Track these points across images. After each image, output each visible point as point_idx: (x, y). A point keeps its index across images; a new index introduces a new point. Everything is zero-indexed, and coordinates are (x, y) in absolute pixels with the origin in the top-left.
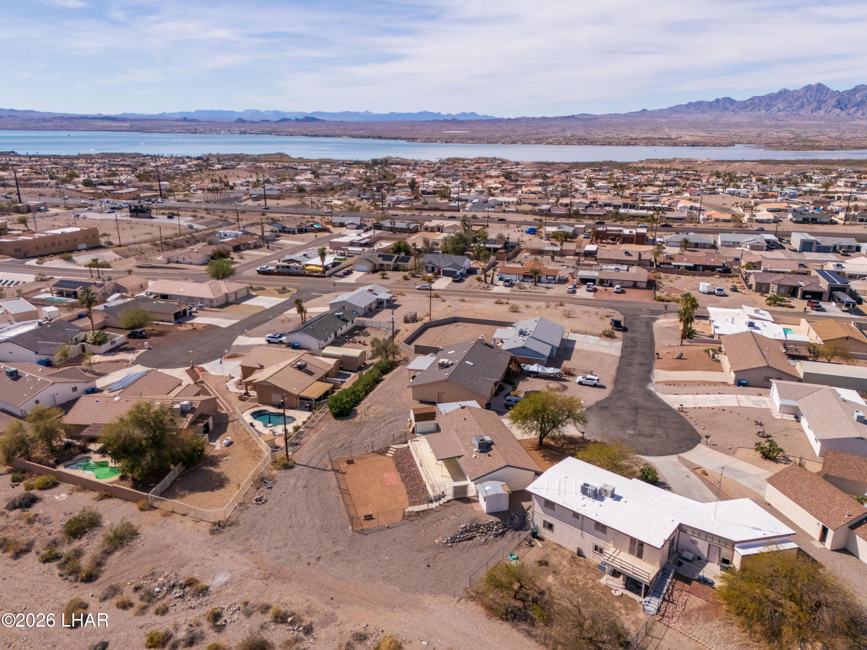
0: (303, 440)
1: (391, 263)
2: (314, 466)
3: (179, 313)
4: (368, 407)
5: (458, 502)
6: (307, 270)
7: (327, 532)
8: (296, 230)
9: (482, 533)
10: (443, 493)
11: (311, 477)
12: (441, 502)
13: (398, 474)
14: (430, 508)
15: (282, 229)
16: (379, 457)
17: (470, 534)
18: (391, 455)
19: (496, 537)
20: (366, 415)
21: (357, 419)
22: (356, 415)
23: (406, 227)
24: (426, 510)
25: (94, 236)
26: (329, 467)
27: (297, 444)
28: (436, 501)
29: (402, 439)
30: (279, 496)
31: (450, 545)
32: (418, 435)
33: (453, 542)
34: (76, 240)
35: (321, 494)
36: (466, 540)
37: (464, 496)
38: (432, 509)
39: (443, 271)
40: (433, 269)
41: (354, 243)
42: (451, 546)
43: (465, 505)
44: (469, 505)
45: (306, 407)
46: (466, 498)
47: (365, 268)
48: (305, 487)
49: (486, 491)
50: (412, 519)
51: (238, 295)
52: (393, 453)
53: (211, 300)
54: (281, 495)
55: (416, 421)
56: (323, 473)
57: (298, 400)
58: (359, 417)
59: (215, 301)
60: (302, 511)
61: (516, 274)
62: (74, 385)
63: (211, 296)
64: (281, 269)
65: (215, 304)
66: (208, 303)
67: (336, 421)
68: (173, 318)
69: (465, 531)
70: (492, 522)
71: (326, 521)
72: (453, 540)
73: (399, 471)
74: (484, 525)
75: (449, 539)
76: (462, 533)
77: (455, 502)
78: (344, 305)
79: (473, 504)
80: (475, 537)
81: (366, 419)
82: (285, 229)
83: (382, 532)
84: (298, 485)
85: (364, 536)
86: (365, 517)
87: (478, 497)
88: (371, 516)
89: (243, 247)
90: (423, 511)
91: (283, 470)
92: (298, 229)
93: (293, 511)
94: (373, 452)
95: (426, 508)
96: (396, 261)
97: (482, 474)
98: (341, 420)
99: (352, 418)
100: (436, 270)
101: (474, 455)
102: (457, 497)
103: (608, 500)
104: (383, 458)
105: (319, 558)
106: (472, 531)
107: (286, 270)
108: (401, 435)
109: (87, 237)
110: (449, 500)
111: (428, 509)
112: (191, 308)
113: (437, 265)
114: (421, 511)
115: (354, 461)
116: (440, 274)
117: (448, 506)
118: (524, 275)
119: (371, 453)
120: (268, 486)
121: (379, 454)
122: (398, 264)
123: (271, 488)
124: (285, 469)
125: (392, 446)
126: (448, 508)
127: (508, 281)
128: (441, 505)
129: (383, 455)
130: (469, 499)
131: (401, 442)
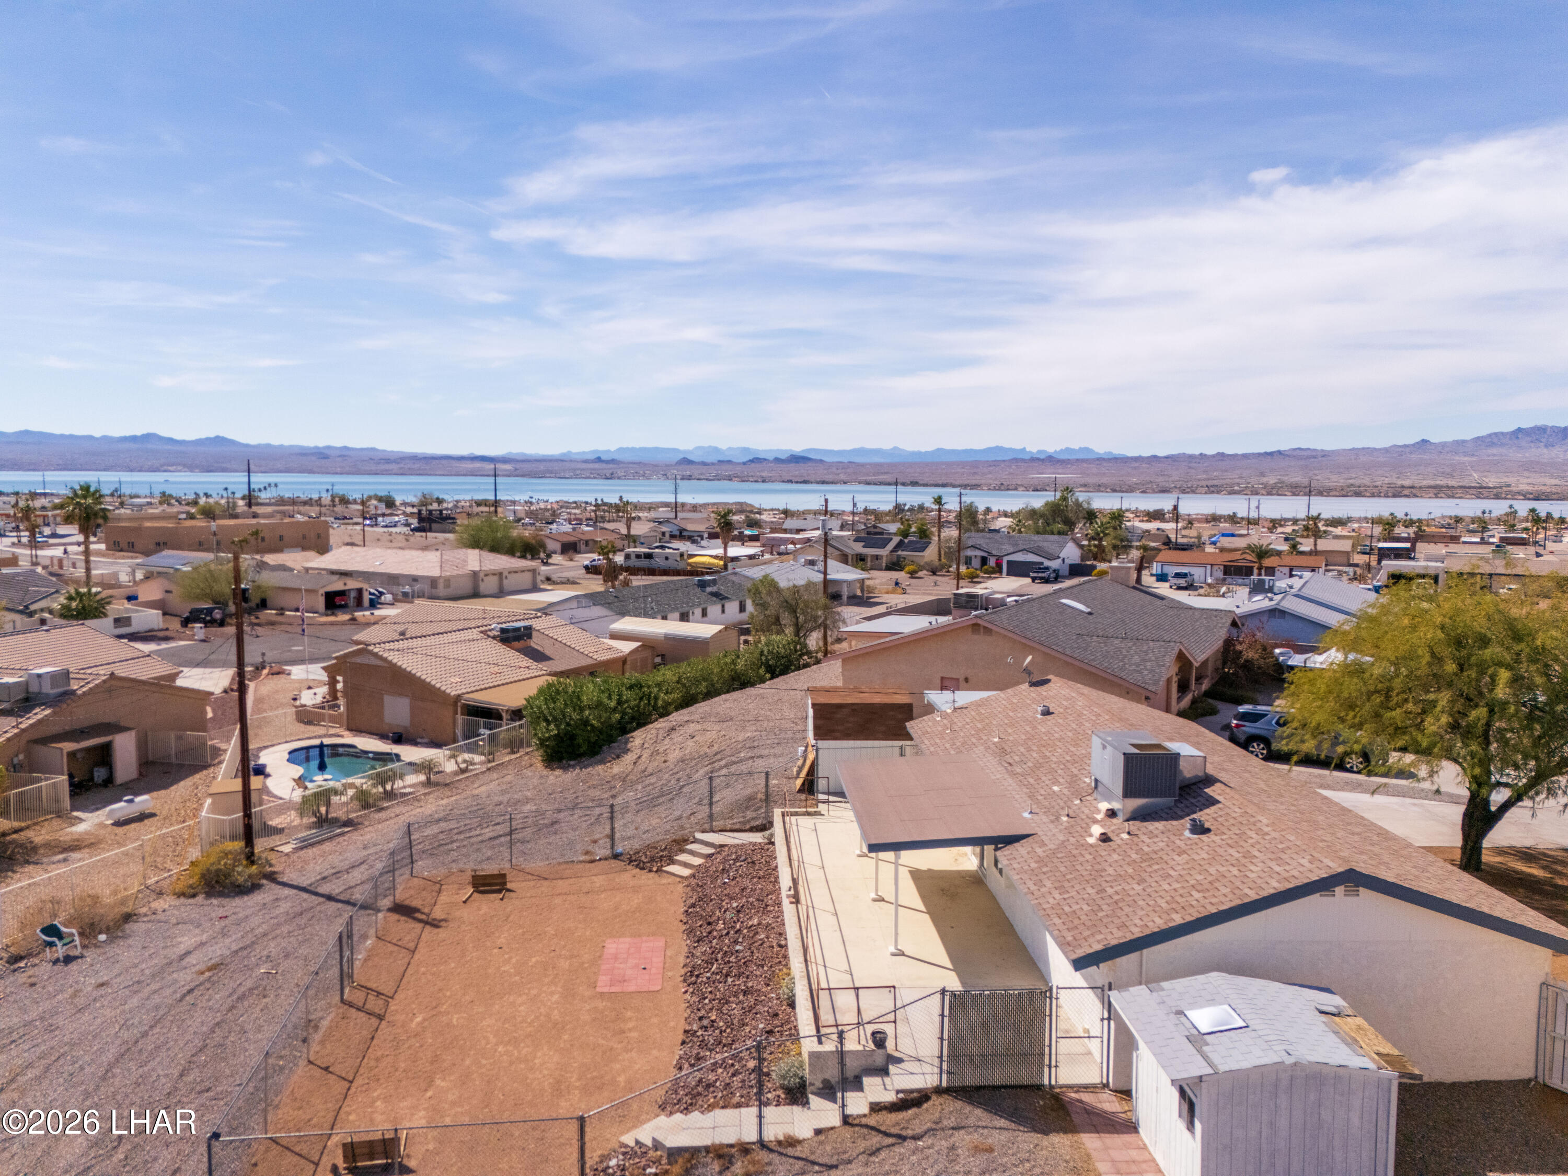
1: (884, 552)
2: (336, 891)
3: (342, 593)
4: (672, 730)
5: (976, 1115)
6: (690, 564)
8: (706, 535)
10: (879, 1040)
11: (279, 930)
12: (857, 1104)
13: (680, 945)
14: (772, 1133)
15: (678, 533)
16: (630, 876)
18: (686, 872)
20: (654, 754)
21: (622, 765)
22: (621, 752)
24: (744, 1149)
25: (319, 536)
28: (829, 1091)
29: (750, 814)
32: (822, 797)
34: (281, 538)
35: (247, 1003)
37: (1023, 1077)
38: (792, 1142)
39: (1009, 562)
40: (984, 561)
43: (1027, 1140)
44: (1060, 1141)
45: (480, 739)
46: (1039, 1087)
48: (212, 968)
49: (1197, 1039)
51: (505, 582)
52: (697, 861)
53: (434, 582)
55: (821, 733)
57: (460, 718)
58: (629, 758)
59: (441, 585)
61: (1203, 565)
63: (435, 572)
64: (634, 562)
65: (441, 590)
66: (426, 588)
67: (545, 772)
68: (321, 603)
73: (690, 932)
77: (951, 1107)
79: (1090, 1141)
81: (652, 766)
82: (684, 533)
84: (193, 958)
87: (1126, 1093)
89: (583, 547)
90: (723, 1153)
91: (200, 899)
92: (710, 534)
94: (616, 856)
95: (750, 1136)
96: (895, 549)
97: (1158, 923)
98: (565, 768)
99: (603, 762)
100: (992, 562)
101: (1097, 830)
102: (971, 1078)
104: (646, 879)
107: (644, 563)
108: (750, 798)
109: (304, 537)
110: (912, 1091)
111: (762, 1144)
112: (381, 593)
113: (994, 552)
114: (707, 1149)
115: (505, 883)
116: (1000, 572)
117: (904, 1138)
118: (1225, 566)
119: (606, 859)
120: (60, 950)
121: (637, 866)
122: (899, 556)
123: (68, 960)
124: (209, 895)
125: (699, 836)
126: (897, 1149)
127: (1184, 576)
128: (853, 1125)
129: (651, 871)
130: (1057, 1098)
131: (744, 823)
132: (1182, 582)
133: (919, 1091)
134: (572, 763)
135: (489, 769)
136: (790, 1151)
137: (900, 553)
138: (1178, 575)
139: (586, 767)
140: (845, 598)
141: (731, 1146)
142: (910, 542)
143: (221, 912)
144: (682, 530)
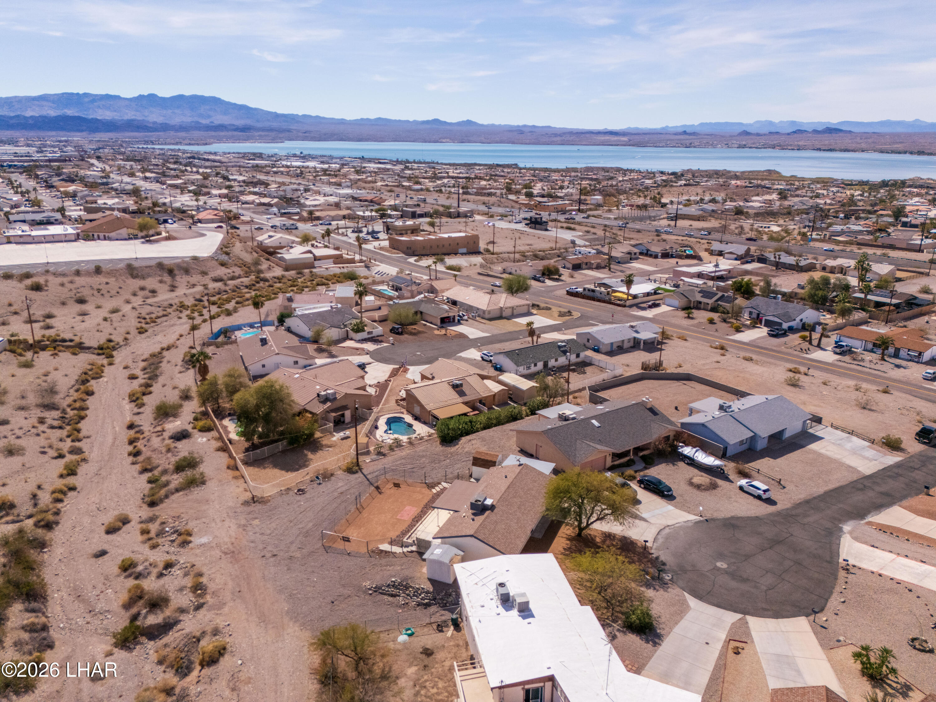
1: (710, 301)
3: (449, 317)
6: (615, 297)
7: (306, 537)
8: (660, 254)
9: (408, 595)
10: (414, 541)
11: (356, 486)
12: (406, 550)
13: (418, 511)
15: (645, 252)
17: (396, 591)
18: (435, 492)
19: (418, 605)
20: (462, 448)
21: (454, 449)
22: (457, 444)
23: (794, 263)
24: (389, 552)
25: (474, 242)
27: (384, 455)
28: (403, 547)
30: (316, 493)
31: (370, 592)
33: (375, 591)
34: (458, 244)
35: (343, 503)
36: (388, 595)
37: (423, 552)
38: (395, 553)
39: (766, 320)
40: (758, 315)
41: (703, 274)
42: (371, 594)
43: (417, 561)
47: (676, 303)
48: (341, 493)
50: (372, 555)
51: (515, 311)
53: (484, 312)
54: (318, 493)
55: (474, 464)
56: (368, 486)
60: (314, 511)
61: (862, 340)
62: (296, 359)
63: (485, 308)
64: (587, 292)
65: (487, 316)
67: (438, 445)
68: (439, 322)
69: (393, 586)
70: (423, 589)
72: (377, 590)
73: (423, 508)
74: (413, 588)
75: (374, 586)
76: (389, 585)
77: (416, 554)
78: (589, 337)
80: (399, 596)
81: (459, 451)
82: (649, 252)
83: (340, 555)
84: (339, 489)
85: (324, 553)
89: (584, 266)
91: (346, 473)
92: (662, 254)
93: (308, 509)
95: (392, 551)
96: (717, 301)
97: (446, 535)
98: (443, 445)
99: (451, 447)
100: (761, 317)
102: (420, 550)
103: (514, 613)
105: (275, 555)
106: (399, 589)
107: (591, 294)
112: (464, 315)
114: (385, 551)
115: (400, 485)
119: (423, 483)
120: (318, 482)
121: (428, 487)
122: (718, 305)
123: (320, 484)
124: (348, 472)
125: (443, 483)
126: (407, 557)
128: (403, 553)
134: (446, 444)
135: (427, 440)
142: (727, 296)
143: (348, 478)
144: (648, 250)
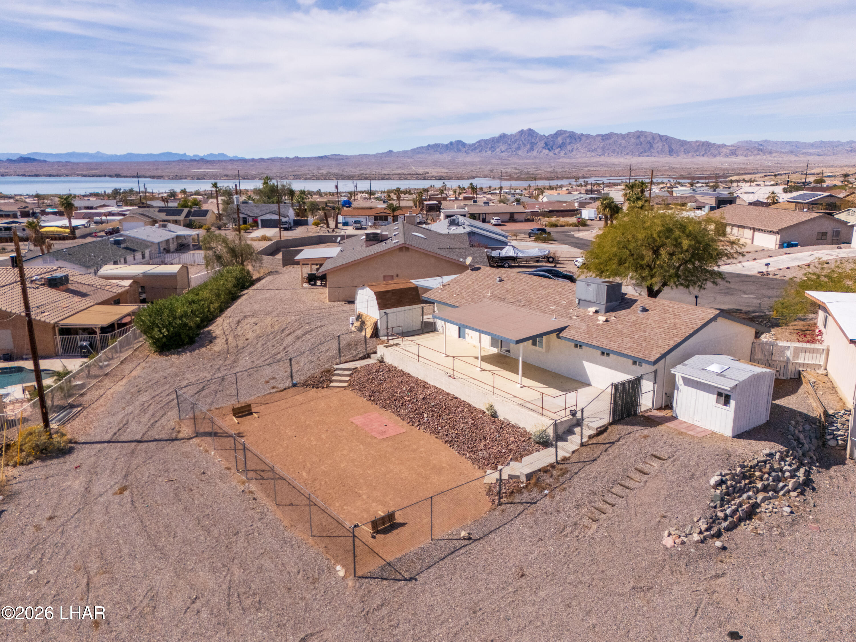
0: (86, 398)
1: (181, 218)
2: (138, 437)
4: (239, 322)
5: (630, 428)
7: (259, 606)
10: (573, 413)
11: (135, 462)
12: (582, 438)
13: (387, 413)
14: (556, 458)
16: (313, 393)
17: (744, 501)
18: (346, 384)
19: (802, 493)
20: (236, 337)
21: (218, 346)
22: (211, 339)
24: (552, 466)
26: (186, 431)
27: (72, 406)
28: (562, 439)
29: (354, 353)
30: (30, 531)
35: (184, 496)
36: (740, 520)
38: (567, 458)
40: (246, 220)
42: (721, 548)
43: (654, 430)
45: (82, 347)
46: (636, 414)
48: (122, 490)
49: (720, 375)
50: (526, 496)
52: (346, 378)
54: (38, 528)
55: (381, 307)
56: (170, 448)
57: (58, 338)
58: (220, 341)
60: (132, 556)
70: (769, 456)
71: (237, 572)
72: (716, 527)
73: (385, 407)
74: (758, 469)
75: (704, 525)
76: (722, 500)
77: (619, 428)
79: (670, 425)
80: (757, 505)
81: (240, 344)
83: (460, 557)
84: (96, 489)
85: (407, 587)
86: (375, 524)
87: (669, 408)
88: (391, 516)
90: (545, 470)
91: (37, 463)
93: (94, 565)
94: (294, 385)
96: (187, 216)
97: (672, 343)
99: (203, 347)
100: (250, 220)
104: (324, 392)
106: (743, 491)
108: (349, 346)
110: (600, 427)
111: (557, 462)
113: (251, 215)
114: (540, 470)
115: (251, 410)
116: (257, 226)
117: (613, 443)
118: (375, 216)
119: (289, 388)
121: (313, 387)
122: (190, 220)
125: (336, 367)
126: (613, 447)
127: (359, 222)
128: (587, 445)
129: (323, 388)
130: (643, 416)
131: (355, 357)
132: (359, 225)
133: (603, 426)
134: (179, 350)
135: (122, 362)
136: (568, 462)
137: (191, 218)
138: (356, 222)
139: (194, 350)
140: (191, 246)
141: (548, 466)
